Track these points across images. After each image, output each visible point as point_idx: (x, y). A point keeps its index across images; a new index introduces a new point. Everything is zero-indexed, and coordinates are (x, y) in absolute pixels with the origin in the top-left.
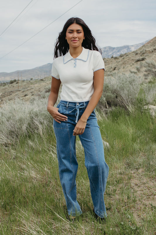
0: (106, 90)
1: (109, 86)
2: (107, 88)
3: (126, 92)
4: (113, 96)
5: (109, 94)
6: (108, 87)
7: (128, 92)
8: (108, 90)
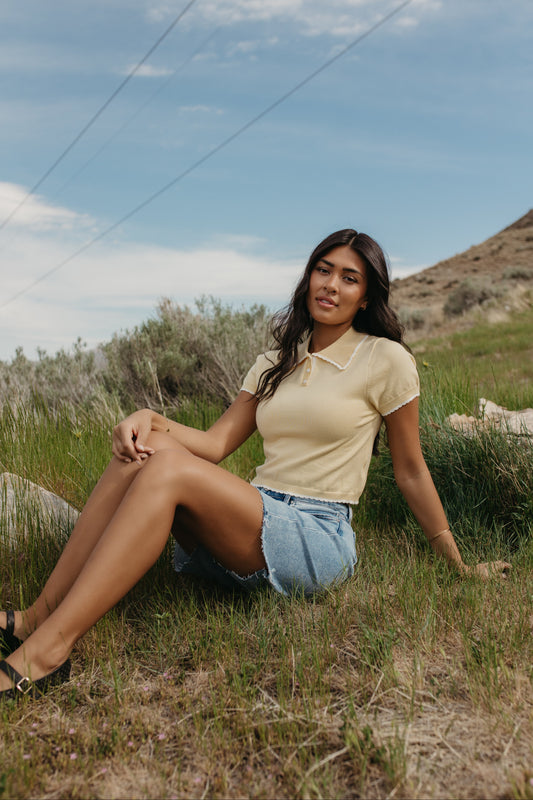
0: (162, 341)
1: (173, 328)
2: (167, 333)
3: (231, 348)
4: (186, 362)
5: (171, 353)
6: (170, 330)
7: (238, 348)
8: (168, 339)
